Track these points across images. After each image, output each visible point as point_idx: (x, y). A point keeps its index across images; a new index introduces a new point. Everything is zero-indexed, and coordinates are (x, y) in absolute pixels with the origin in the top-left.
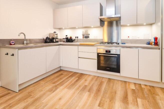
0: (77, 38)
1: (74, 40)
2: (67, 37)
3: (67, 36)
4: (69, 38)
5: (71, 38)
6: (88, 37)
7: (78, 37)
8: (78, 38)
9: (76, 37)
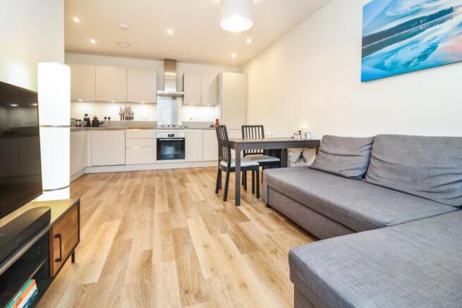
0: (107, 120)
1: (102, 123)
2: (87, 117)
3: (86, 115)
4: (91, 120)
5: (95, 118)
6: (132, 118)
7: (109, 118)
8: (111, 120)
9: (105, 118)
